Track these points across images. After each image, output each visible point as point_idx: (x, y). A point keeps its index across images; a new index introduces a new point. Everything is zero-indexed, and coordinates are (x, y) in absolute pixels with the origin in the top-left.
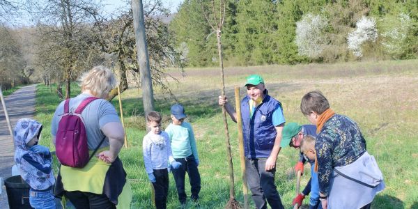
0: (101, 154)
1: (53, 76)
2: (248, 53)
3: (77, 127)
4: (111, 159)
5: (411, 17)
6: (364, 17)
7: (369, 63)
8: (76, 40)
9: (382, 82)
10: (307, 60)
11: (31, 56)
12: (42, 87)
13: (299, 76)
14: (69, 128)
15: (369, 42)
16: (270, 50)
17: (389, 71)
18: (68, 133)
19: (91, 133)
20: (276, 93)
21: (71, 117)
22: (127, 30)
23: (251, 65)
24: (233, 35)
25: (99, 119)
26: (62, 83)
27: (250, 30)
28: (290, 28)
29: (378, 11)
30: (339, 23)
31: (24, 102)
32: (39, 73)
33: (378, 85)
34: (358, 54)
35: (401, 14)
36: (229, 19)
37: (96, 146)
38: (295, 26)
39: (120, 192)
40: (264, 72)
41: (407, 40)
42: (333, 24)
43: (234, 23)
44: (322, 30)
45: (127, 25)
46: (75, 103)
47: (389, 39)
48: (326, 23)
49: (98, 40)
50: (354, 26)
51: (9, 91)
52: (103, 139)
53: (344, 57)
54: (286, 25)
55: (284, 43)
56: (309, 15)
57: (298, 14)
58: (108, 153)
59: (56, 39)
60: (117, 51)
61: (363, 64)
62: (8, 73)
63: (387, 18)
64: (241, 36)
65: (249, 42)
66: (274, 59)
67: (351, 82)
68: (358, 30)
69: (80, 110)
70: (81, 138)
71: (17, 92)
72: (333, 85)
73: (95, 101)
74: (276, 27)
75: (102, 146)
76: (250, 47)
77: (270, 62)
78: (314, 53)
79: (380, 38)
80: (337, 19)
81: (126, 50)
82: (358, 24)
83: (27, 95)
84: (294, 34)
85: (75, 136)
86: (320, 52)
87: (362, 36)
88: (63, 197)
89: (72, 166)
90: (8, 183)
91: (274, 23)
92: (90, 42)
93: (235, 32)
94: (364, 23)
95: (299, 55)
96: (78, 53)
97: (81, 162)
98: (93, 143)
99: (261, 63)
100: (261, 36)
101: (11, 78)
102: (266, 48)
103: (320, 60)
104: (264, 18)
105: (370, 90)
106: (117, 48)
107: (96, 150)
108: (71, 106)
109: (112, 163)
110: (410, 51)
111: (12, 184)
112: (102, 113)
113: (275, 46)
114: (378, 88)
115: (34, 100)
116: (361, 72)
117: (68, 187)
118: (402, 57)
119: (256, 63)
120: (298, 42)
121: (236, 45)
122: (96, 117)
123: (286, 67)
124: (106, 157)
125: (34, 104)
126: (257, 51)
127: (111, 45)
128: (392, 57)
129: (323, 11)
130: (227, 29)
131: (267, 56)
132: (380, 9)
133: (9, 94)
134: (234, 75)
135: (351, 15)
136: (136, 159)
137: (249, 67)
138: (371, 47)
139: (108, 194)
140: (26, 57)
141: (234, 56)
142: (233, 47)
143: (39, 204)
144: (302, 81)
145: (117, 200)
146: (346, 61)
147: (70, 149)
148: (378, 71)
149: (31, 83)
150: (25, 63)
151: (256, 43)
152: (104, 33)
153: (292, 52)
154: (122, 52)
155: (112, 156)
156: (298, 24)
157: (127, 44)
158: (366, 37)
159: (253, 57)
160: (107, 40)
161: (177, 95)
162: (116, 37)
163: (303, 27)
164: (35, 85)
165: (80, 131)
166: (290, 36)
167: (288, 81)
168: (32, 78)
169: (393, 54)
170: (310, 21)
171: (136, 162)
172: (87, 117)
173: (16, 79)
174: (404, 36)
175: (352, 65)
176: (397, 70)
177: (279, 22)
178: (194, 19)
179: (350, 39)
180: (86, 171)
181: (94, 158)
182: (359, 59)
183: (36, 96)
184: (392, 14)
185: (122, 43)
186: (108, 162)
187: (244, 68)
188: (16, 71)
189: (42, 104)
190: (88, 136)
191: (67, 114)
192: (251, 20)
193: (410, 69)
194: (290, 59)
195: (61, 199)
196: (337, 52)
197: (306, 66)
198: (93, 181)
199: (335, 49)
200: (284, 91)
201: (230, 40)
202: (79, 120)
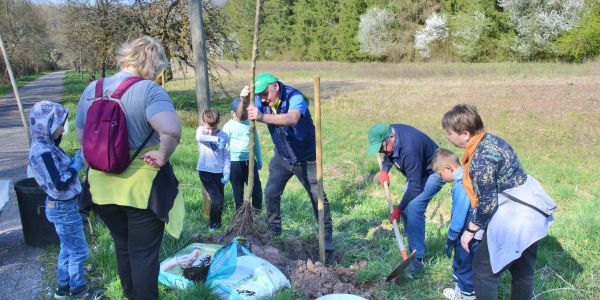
0: (147, 154)
1: (85, 62)
2: (304, 47)
3: (115, 116)
4: (160, 162)
5: (486, 16)
6: (434, 14)
7: (437, 64)
8: (112, 17)
9: (455, 85)
10: (369, 59)
11: (59, 37)
12: (72, 74)
13: (361, 75)
14: (103, 117)
15: (438, 41)
16: (329, 45)
17: (461, 74)
18: (102, 124)
19: (134, 125)
20: (337, 91)
21: (105, 103)
22: (173, 11)
23: (308, 60)
24: (288, 26)
25: (145, 107)
26: (95, 70)
27: (309, 22)
28: (352, 22)
29: (449, 8)
30: (407, 19)
31: (51, 90)
32: (70, 58)
33: (452, 87)
34: (426, 54)
35: (476, 13)
36: (285, 8)
37: (140, 144)
38: (358, 19)
39: (170, 206)
40: (323, 69)
41: (480, 41)
42: (401, 20)
43: (291, 13)
44: (387, 26)
45: (174, 5)
46: (112, 84)
47: (460, 39)
48: (392, 18)
49: (139, 21)
50: (422, 23)
51: (32, 77)
52: (151, 135)
53: (409, 57)
54: (348, 18)
55: (345, 38)
56: (375, 9)
57: (363, 8)
58: (157, 154)
59: (87, 17)
60: (161, 34)
61: (430, 65)
62: (30, 56)
63: (460, 15)
64: (298, 27)
65: (307, 35)
66: (333, 55)
67: (419, 84)
68: (427, 28)
69: (120, 94)
70: (120, 133)
71: (42, 78)
72: (400, 86)
73: (141, 82)
74: (337, 20)
75: (148, 144)
76: (308, 41)
77: (328, 59)
78: (377, 51)
79: (450, 38)
80: (405, 14)
81: (172, 34)
82: (428, 22)
83: (54, 82)
84: (356, 29)
85: (112, 130)
86: (384, 50)
87: (431, 34)
88: (91, 213)
89: (105, 171)
90: (19, 187)
91: (335, 16)
92: (129, 23)
93: (292, 23)
94: (434, 20)
95: (361, 53)
96: (115, 35)
97: (119, 165)
98: (136, 140)
99: (319, 59)
100: (320, 30)
101: (35, 63)
102: (325, 43)
103: (383, 59)
104: (325, 9)
105: (442, 94)
106: (162, 31)
107: (140, 149)
108: (105, 89)
109: (161, 168)
110: (482, 54)
111: (25, 190)
112: (151, 98)
113: (335, 41)
114: (450, 92)
115: (60, 88)
116: (429, 74)
117: (99, 198)
118: (474, 59)
119: (313, 58)
120: (361, 37)
121: (292, 38)
122: (142, 104)
123: (346, 64)
124: (152, 160)
125: (62, 93)
126: (315, 46)
127: (154, 28)
128: (462, 59)
129: (390, 5)
130: (283, 19)
131: (326, 51)
132: (453, 5)
133: (32, 80)
134: (289, 70)
135: (420, 11)
136: (182, 159)
137: (306, 63)
138: (440, 47)
139: (155, 210)
140: (53, 39)
141: (289, 49)
142: (289, 40)
143: (61, 218)
144: (365, 80)
145: (168, 218)
146: (412, 61)
147: (104, 147)
148: (449, 74)
149: (59, 69)
150: (51, 46)
151: (313, 36)
152: (146, 14)
153: (353, 48)
154: (167, 37)
155: (163, 158)
156: (362, 17)
157: (173, 27)
158: (435, 36)
159: (310, 52)
160: (149, 22)
161: (227, 89)
162: (159, 18)
163: (367, 21)
164: (64, 72)
165: (118, 122)
166: (351, 30)
167: (348, 79)
168: (60, 63)
169: (463, 56)
170: (375, 15)
171: (183, 163)
172: (130, 103)
173: (42, 64)
174: (478, 37)
175: (418, 66)
176: (470, 73)
177: (341, 15)
178: (247, 6)
179: (417, 37)
180: (126, 177)
181: (136, 160)
182: (425, 60)
183: (65, 84)
184: (466, 12)
185: (167, 25)
186: (156, 166)
187: (299, 63)
188: (40, 54)
189: (71, 92)
190: (130, 130)
191: (99, 99)
192: (309, 11)
193: (483, 72)
194: (351, 56)
195: (88, 215)
196: (403, 51)
197: (368, 64)
198: (135, 191)
199: (400, 47)
200: (346, 89)
201: (286, 32)
202: (117, 107)
